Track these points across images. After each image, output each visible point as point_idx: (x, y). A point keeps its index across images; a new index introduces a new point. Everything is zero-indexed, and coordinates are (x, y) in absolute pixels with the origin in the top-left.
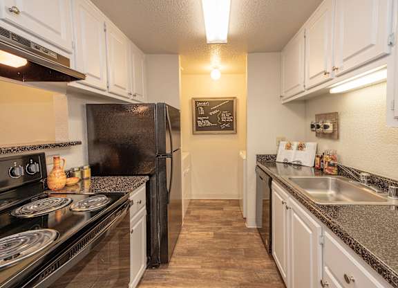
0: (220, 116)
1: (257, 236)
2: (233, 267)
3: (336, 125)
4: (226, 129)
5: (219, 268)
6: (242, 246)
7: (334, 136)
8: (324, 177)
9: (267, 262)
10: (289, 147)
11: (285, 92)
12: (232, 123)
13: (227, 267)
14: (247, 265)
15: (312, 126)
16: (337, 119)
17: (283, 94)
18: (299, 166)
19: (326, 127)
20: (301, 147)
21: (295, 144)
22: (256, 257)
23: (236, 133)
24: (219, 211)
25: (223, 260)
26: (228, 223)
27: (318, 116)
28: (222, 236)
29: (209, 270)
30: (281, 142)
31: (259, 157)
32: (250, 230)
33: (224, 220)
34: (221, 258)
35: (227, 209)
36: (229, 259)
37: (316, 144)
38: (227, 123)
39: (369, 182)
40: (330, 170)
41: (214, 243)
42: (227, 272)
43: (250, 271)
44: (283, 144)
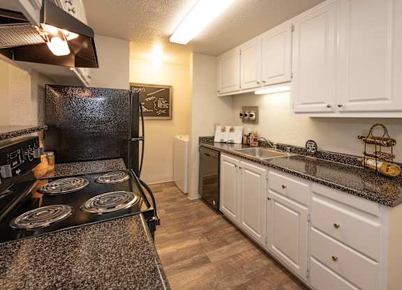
0: (157, 103)
1: (201, 203)
2: (193, 226)
3: (257, 114)
4: (162, 115)
5: (183, 230)
6: (193, 213)
7: (255, 122)
8: (251, 149)
9: (216, 217)
10: (223, 130)
11: (222, 89)
12: (167, 109)
13: (189, 228)
14: (202, 222)
15: (241, 115)
16: (257, 111)
17: (220, 90)
18: (232, 143)
19: (251, 115)
20: (232, 130)
21: (228, 128)
22: (207, 216)
23: (171, 119)
24: (159, 193)
25: (183, 225)
26: (174, 200)
27: (244, 108)
28: (173, 210)
29: (175, 234)
30: (217, 127)
31: (201, 139)
32: (193, 201)
33: (167, 199)
34: (180, 224)
35: (166, 190)
36: (187, 222)
37: (242, 127)
38: (163, 109)
39: (277, 148)
40: (255, 144)
41: (169, 217)
42: (190, 230)
43: (206, 225)
44: (219, 128)
